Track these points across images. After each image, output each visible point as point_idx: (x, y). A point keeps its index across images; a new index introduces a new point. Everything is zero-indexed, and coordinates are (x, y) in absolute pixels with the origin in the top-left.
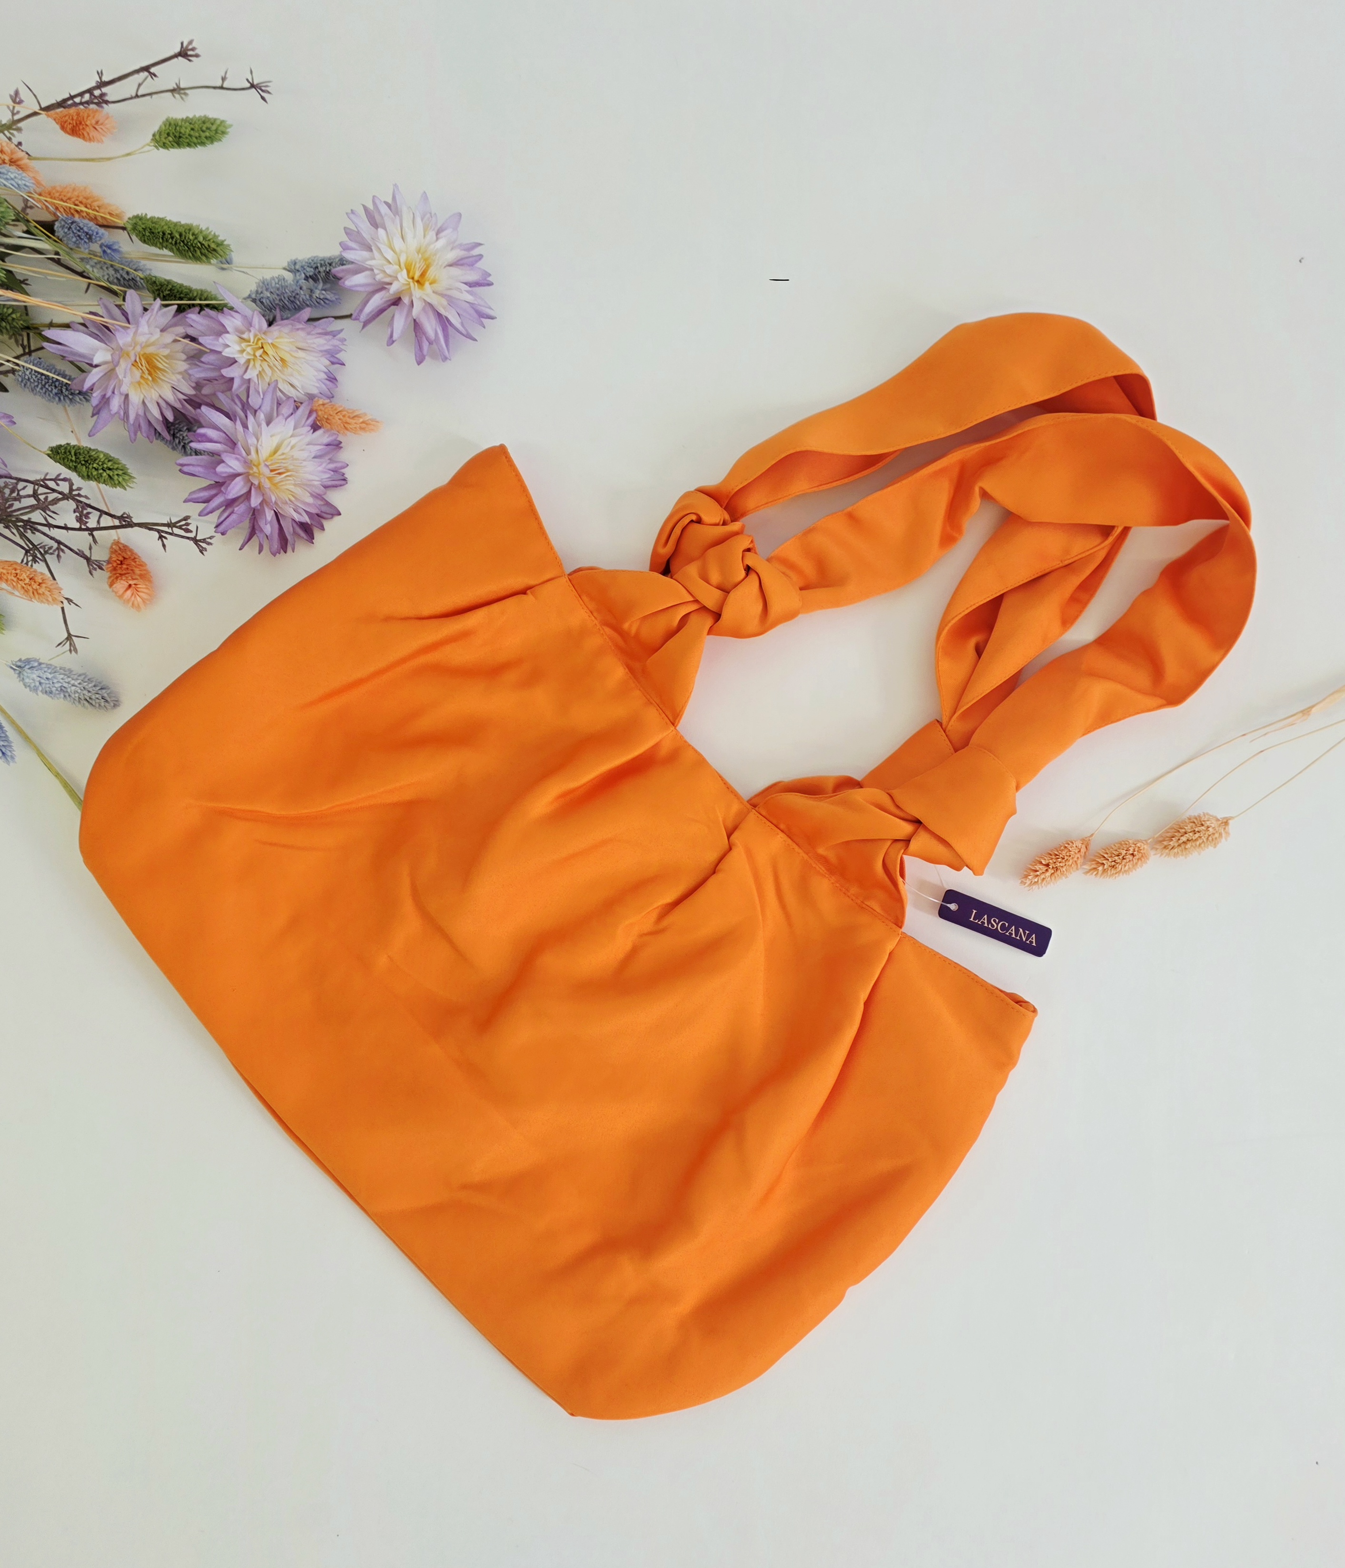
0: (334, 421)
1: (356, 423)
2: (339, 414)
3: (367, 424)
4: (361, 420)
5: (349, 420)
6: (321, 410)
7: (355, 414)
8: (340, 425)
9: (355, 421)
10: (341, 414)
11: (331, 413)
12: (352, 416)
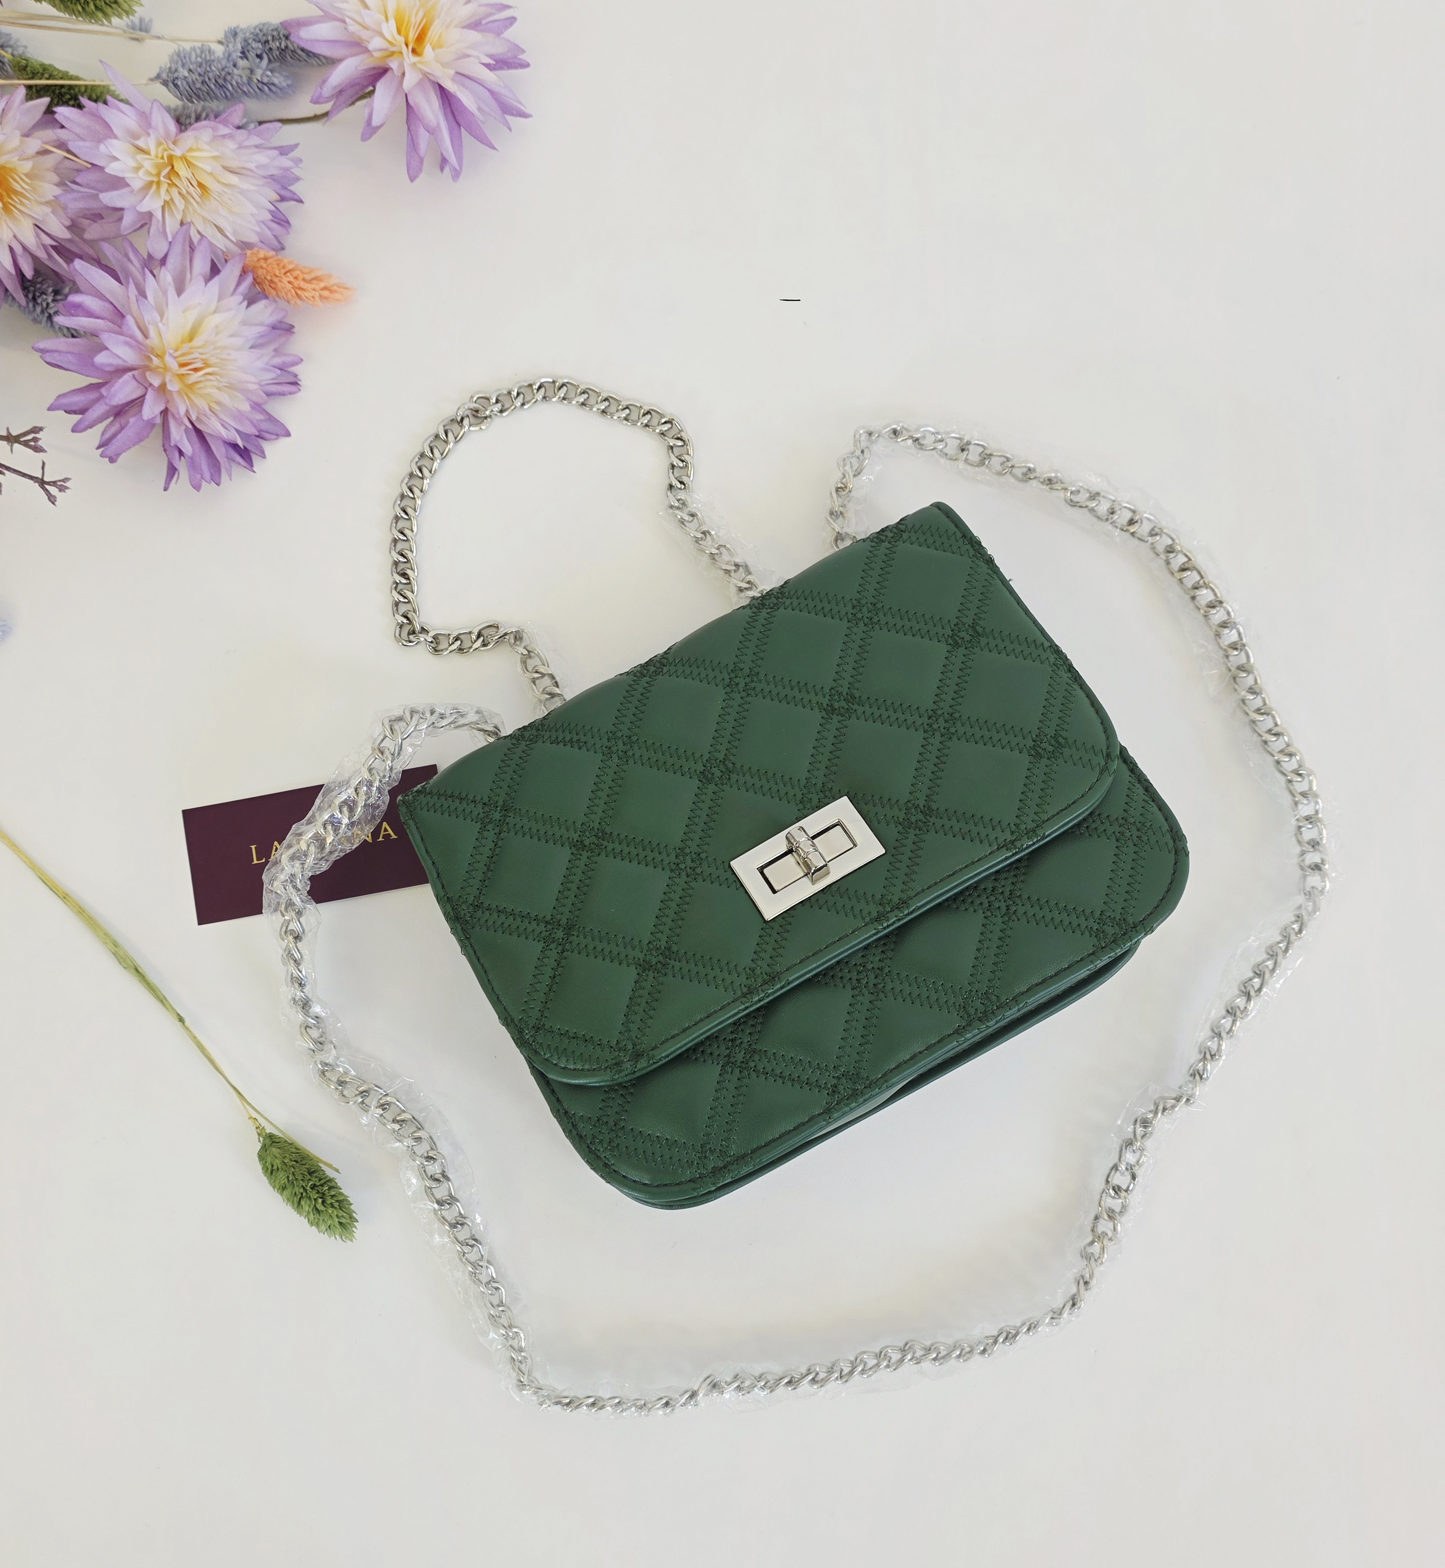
0: (280, 285)
1: (314, 290)
2: (288, 274)
3: (331, 291)
4: (322, 285)
5: (303, 285)
6: (262, 267)
7: (313, 275)
8: (290, 291)
9: (313, 286)
10: (291, 275)
11: (277, 273)
12: (308, 277)
